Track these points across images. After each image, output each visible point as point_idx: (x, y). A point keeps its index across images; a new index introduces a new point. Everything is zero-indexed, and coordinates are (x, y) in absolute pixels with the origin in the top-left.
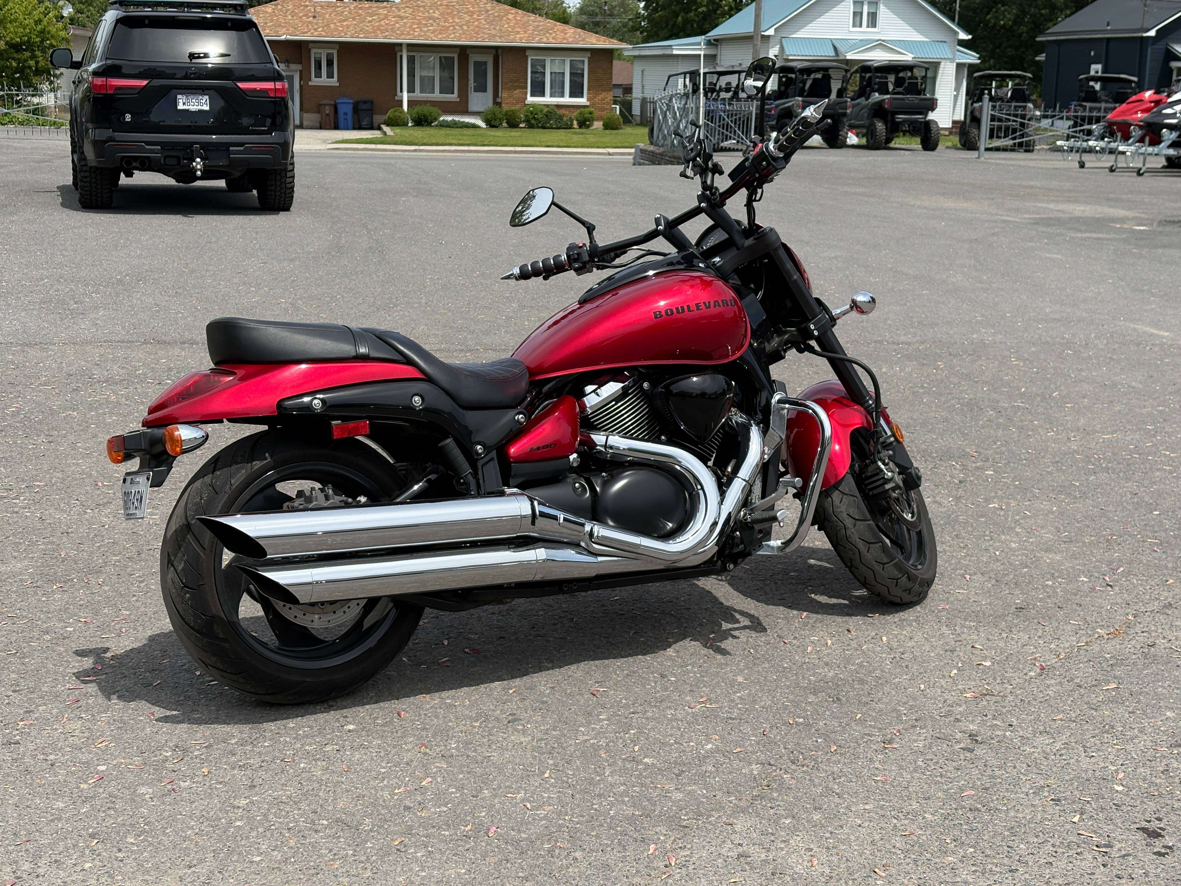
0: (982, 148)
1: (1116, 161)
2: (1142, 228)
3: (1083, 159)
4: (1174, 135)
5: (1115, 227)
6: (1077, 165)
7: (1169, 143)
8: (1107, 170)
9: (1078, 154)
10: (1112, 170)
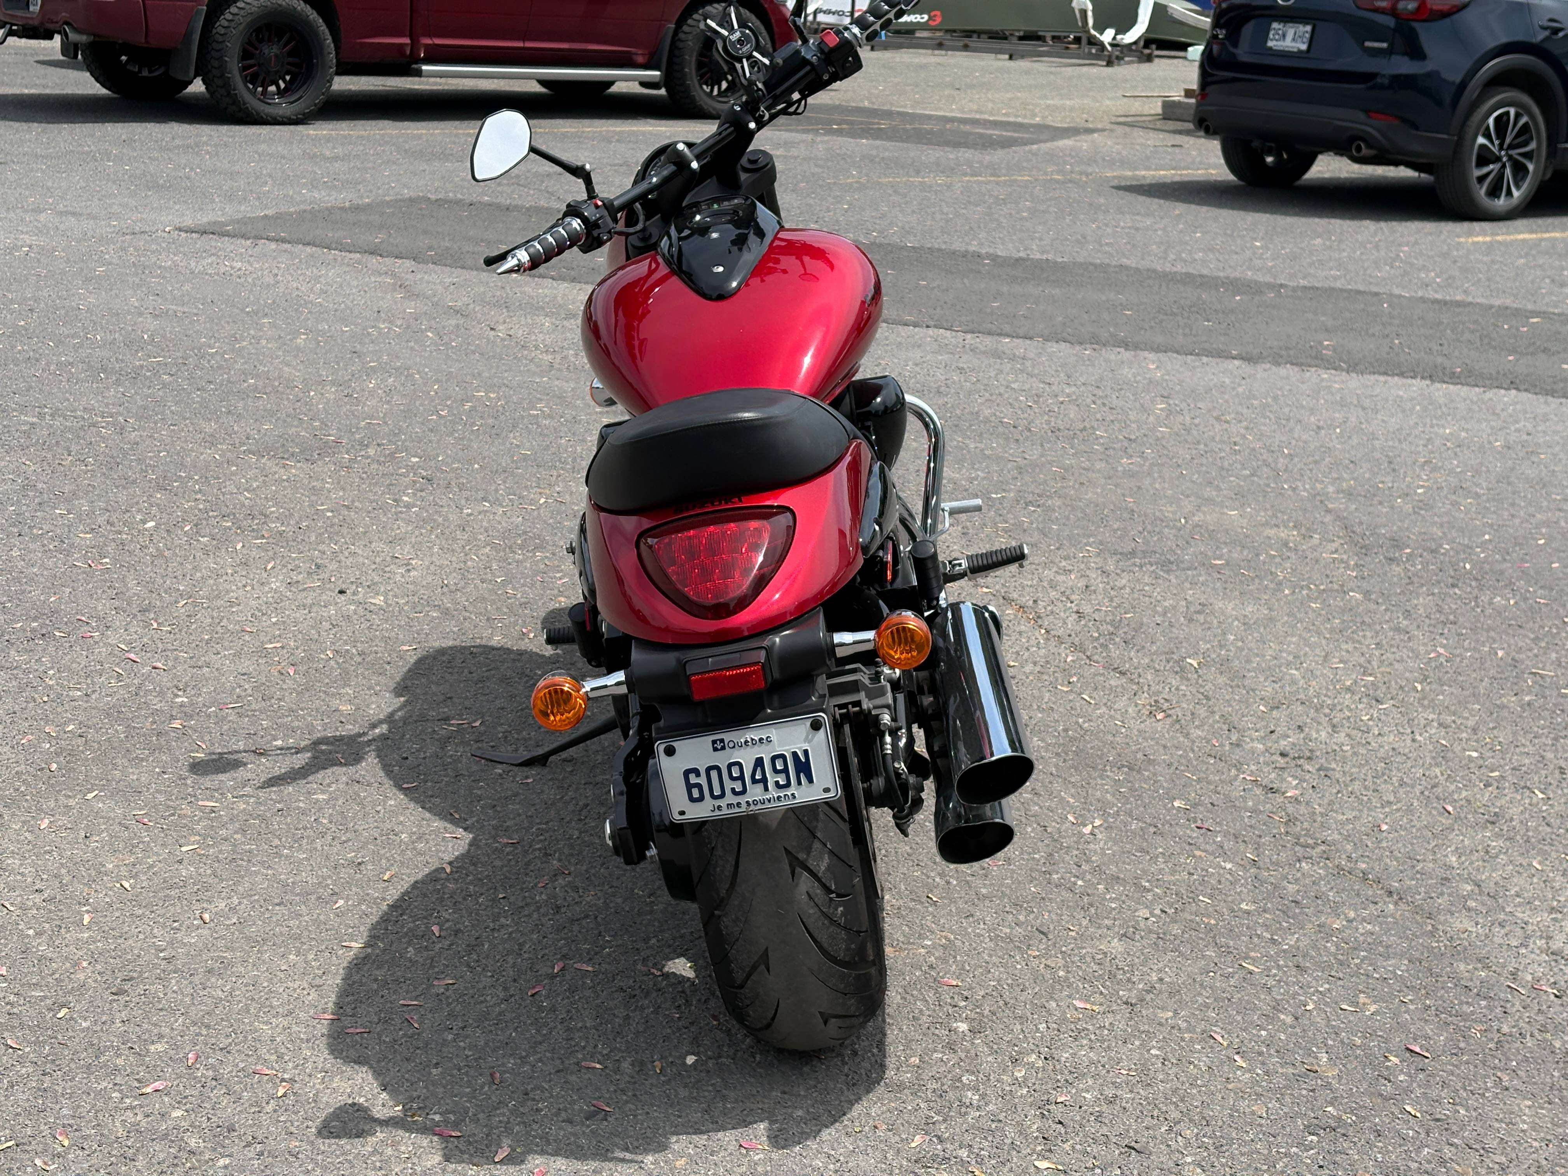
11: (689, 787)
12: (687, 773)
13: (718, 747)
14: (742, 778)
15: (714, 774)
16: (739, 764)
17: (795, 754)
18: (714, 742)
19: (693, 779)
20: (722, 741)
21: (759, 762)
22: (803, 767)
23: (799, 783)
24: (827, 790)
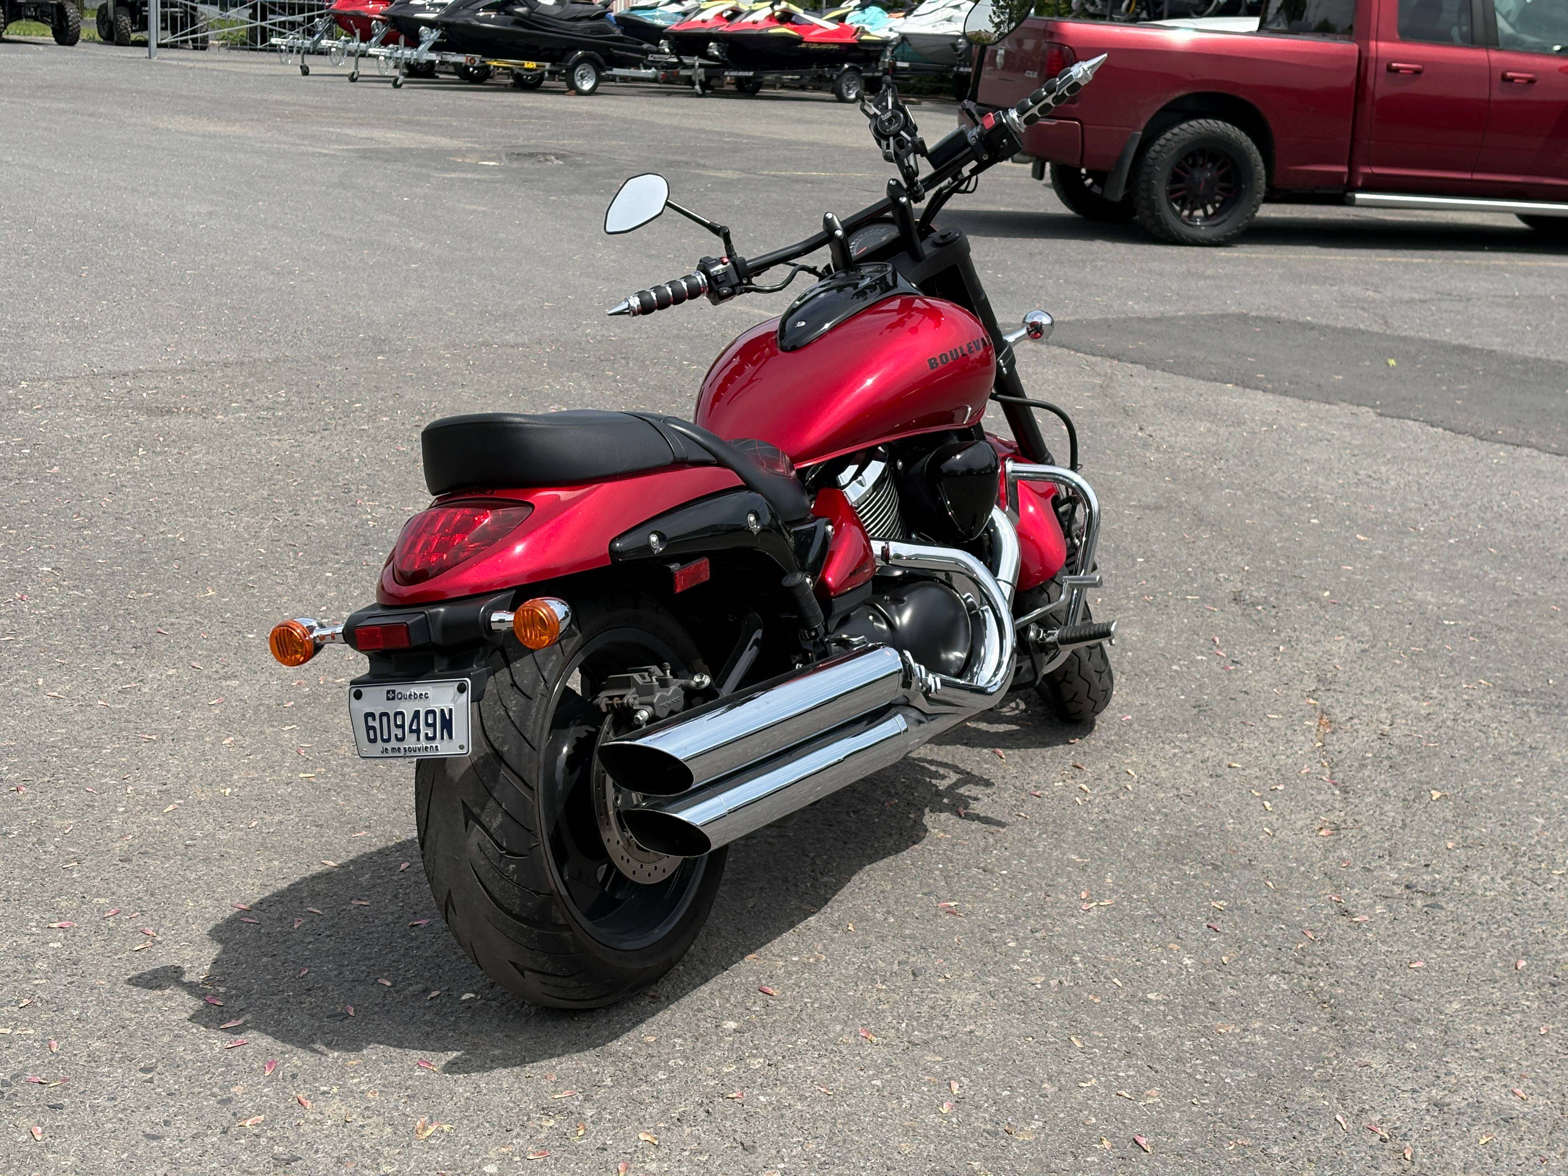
0: (153, 43)
1: (356, 68)
2: (492, 163)
3: (306, 63)
4: (435, 35)
5: (454, 162)
6: (299, 71)
7: (430, 44)
8: (347, 79)
9: (300, 56)
10: (353, 79)
11: (369, 728)
12: (367, 715)
13: (391, 696)
14: (402, 726)
15: (385, 719)
16: (402, 713)
17: (442, 711)
18: (388, 692)
19: (371, 723)
20: (394, 692)
21: (417, 714)
22: (447, 724)
23: (442, 738)
24: (462, 747)
